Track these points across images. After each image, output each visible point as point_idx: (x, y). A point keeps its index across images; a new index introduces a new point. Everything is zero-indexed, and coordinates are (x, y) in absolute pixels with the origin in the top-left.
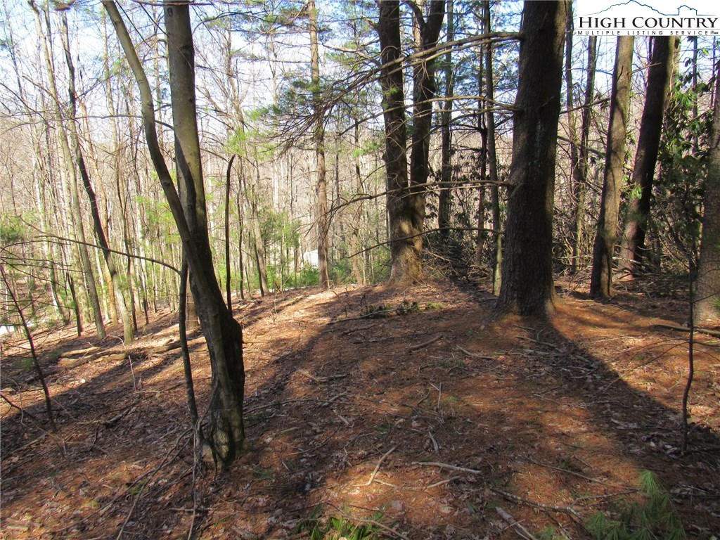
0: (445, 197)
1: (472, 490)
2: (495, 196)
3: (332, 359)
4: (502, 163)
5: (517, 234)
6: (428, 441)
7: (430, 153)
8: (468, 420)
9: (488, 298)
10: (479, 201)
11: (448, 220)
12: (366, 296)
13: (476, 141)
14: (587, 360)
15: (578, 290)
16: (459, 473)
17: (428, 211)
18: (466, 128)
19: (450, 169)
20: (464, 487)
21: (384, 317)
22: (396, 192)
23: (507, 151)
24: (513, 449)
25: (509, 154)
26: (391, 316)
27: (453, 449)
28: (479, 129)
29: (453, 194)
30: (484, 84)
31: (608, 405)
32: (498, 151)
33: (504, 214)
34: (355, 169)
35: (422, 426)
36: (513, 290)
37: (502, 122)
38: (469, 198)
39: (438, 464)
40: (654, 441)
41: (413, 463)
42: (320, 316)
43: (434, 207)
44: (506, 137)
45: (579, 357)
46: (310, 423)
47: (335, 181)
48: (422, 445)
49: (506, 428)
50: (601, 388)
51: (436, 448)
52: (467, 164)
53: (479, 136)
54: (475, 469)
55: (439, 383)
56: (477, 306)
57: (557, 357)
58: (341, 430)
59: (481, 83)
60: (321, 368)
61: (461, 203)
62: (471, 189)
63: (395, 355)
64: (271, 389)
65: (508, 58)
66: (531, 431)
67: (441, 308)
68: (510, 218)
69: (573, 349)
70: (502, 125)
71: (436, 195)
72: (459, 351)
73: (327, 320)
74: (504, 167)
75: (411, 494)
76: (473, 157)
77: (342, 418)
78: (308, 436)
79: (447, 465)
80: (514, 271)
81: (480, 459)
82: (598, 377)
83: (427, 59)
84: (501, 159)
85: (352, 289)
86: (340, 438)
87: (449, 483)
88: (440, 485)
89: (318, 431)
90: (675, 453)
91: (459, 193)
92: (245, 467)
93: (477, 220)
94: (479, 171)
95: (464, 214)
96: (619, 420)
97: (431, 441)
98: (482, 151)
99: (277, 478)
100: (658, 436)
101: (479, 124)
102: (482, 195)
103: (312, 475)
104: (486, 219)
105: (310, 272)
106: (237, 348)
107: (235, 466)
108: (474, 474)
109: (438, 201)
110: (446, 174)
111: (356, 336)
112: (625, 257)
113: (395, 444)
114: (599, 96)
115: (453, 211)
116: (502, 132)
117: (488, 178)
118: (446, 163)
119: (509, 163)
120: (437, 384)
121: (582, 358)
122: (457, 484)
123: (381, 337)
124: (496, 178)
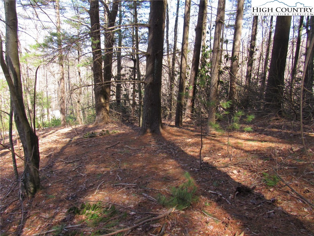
0: (119, 88)
1: (134, 190)
2: (140, 87)
3: (73, 154)
4: (142, 74)
5: (148, 102)
6: (117, 177)
7: (113, 68)
8: (131, 169)
9: (137, 128)
10: (133, 89)
11: (120, 97)
12: (85, 129)
13: (131, 64)
14: (173, 147)
15: (171, 124)
16: (129, 185)
17: (111, 93)
18: (127, 58)
19: (121, 75)
20: (131, 189)
21: (94, 137)
22: (99, 84)
23: (144, 69)
24: (147, 176)
25: (145, 70)
26: (97, 136)
27: (126, 179)
28: (132, 59)
29: (122, 86)
30: (135, 41)
31: (179, 160)
32: (140, 69)
33: (143, 94)
34: (78, 73)
35: (114, 173)
36: (147, 123)
37: (141, 57)
38: (129, 88)
39: (121, 184)
40: (192, 168)
41: (112, 185)
42: (64, 138)
43: (114, 91)
44: (143, 63)
45: (170, 146)
46: (67, 177)
47: (67, 78)
48: (115, 179)
49: (145, 170)
50: (177, 155)
51: (120, 179)
52: (128, 73)
53: (132, 62)
54: (135, 183)
55: (119, 158)
56: (133, 131)
57: (163, 147)
58: (81, 178)
59: (133, 41)
60: (69, 157)
61: (126, 90)
62: (129, 84)
63: (101, 151)
64: (46, 167)
65: (144, 31)
66: (154, 170)
67: (118, 133)
68: (145, 96)
69: (168, 144)
70: (142, 58)
71: (115, 86)
72: (127, 147)
73: (68, 140)
74: (143, 76)
75: (112, 194)
76: (130, 71)
77: (81, 174)
78: (67, 181)
79: (124, 184)
80: (147, 116)
81: (136, 181)
82: (176, 152)
83: (113, 31)
84: (141, 72)
85: (78, 127)
86: (81, 181)
87: (126, 189)
88: (122, 190)
89: (72, 179)
90: (198, 171)
91: (124, 85)
92: (41, 195)
93: (132, 97)
94: (133, 77)
95: (127, 94)
96: (182, 164)
97: (118, 177)
98: (134, 68)
99: (56, 197)
100: (193, 167)
101: (133, 57)
102: (134, 87)
103: (71, 194)
104: (136, 97)
105: (55, 120)
106: (37, 146)
107: (37, 195)
108: (134, 185)
109: (116, 89)
110: (119, 77)
111: (83, 144)
112: (188, 112)
113: (104, 180)
114: (178, 50)
115: (122, 93)
116: (142, 61)
117: (136, 80)
118: (119, 73)
119: (145, 74)
120: (119, 159)
121: (171, 146)
122: (128, 189)
123: (94, 144)
124: (140, 80)
